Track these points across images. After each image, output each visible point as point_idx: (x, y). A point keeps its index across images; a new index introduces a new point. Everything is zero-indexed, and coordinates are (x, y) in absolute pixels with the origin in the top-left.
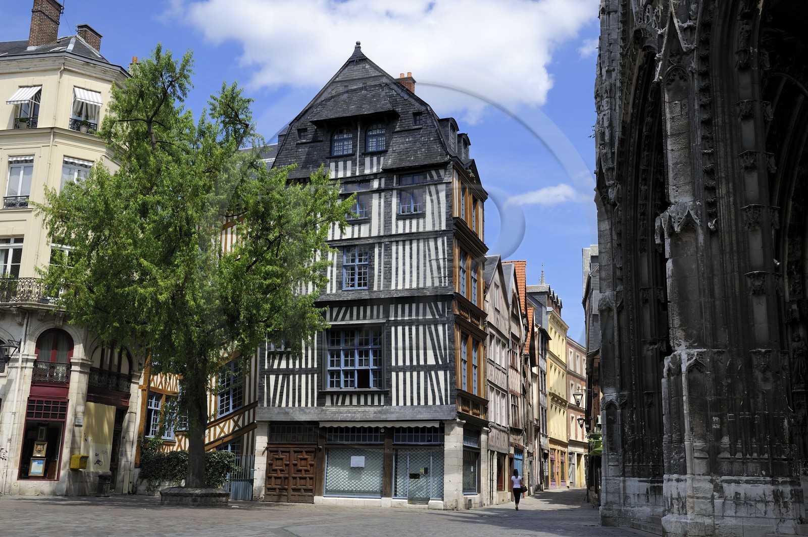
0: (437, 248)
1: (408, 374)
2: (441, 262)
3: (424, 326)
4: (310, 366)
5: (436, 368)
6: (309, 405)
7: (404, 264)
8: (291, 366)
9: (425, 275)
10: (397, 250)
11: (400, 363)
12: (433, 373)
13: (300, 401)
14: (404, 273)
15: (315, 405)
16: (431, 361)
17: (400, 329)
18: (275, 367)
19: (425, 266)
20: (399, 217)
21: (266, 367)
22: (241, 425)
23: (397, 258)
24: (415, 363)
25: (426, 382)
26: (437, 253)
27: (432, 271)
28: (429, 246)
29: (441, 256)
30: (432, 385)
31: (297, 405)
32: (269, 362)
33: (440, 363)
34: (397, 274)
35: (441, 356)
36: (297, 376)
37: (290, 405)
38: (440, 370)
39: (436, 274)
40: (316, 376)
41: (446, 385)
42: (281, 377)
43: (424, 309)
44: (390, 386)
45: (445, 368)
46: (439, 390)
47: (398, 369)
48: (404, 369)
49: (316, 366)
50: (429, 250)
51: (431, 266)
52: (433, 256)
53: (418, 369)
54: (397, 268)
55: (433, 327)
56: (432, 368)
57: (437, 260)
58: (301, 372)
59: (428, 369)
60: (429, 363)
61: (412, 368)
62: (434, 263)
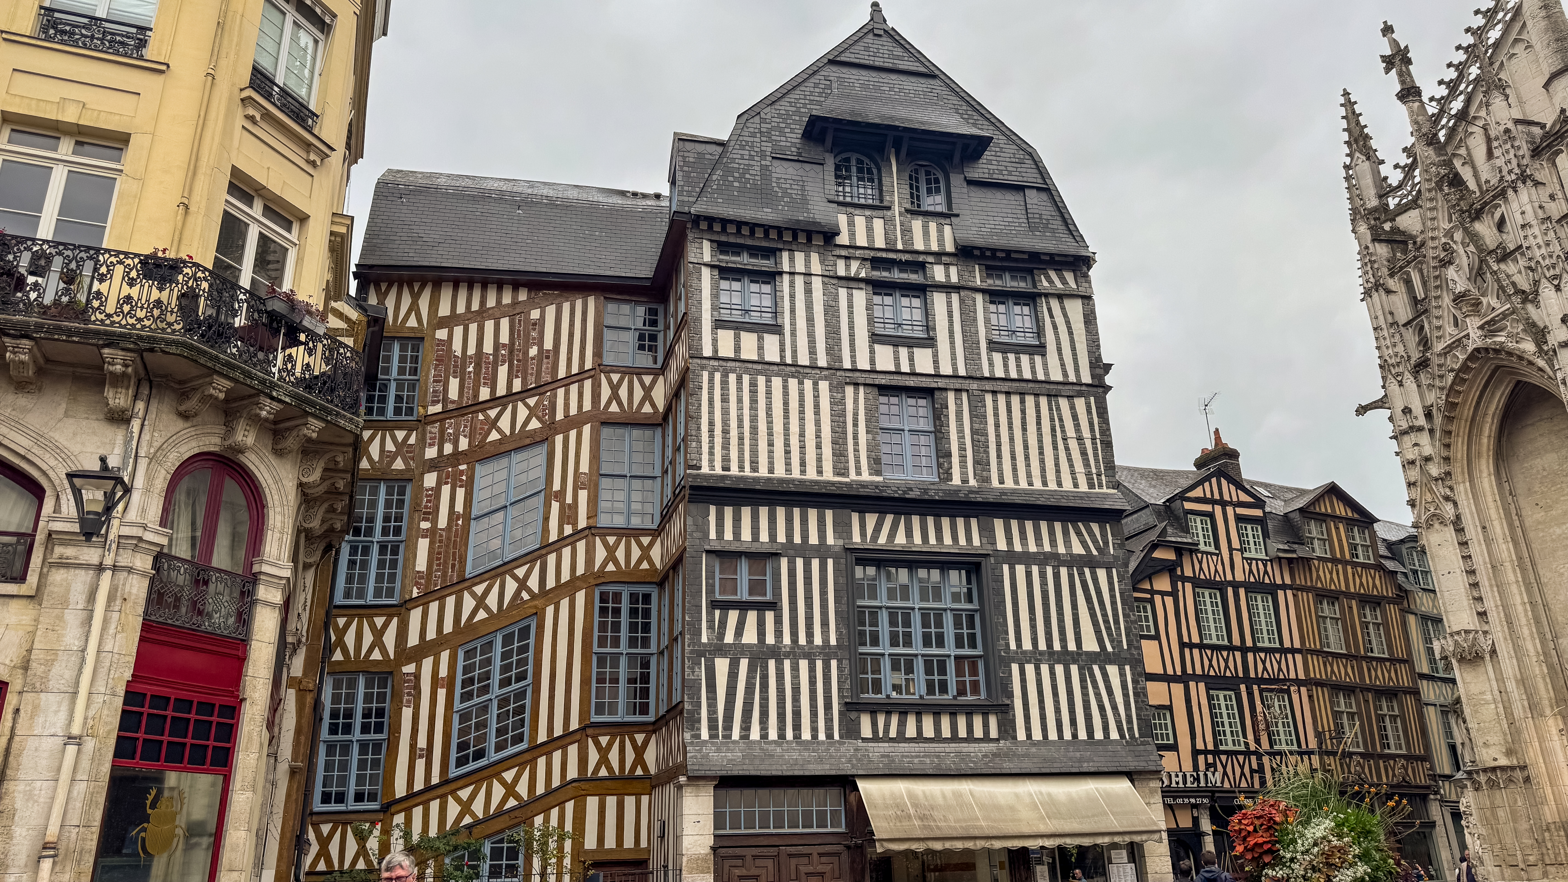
0: (1075, 417)
1: (1045, 669)
2: (1088, 444)
3: (1070, 567)
4: (818, 640)
5: (1102, 658)
6: (822, 736)
7: (1012, 439)
8: (770, 639)
9: (1057, 465)
10: (996, 409)
11: (1027, 645)
12: (1096, 668)
13: (797, 727)
14: (1013, 458)
15: (836, 736)
16: (1090, 645)
17: (1020, 569)
18: (729, 638)
19: (1055, 448)
20: (993, 346)
21: (704, 639)
22: (524, 794)
23: (997, 426)
24: (1057, 647)
25: (1084, 688)
26: (1077, 427)
27: (1070, 460)
28: (1058, 409)
29: (1086, 434)
30: (1098, 695)
31: (789, 735)
32: (711, 627)
33: (1109, 649)
34: (999, 456)
35: (1110, 635)
36: (787, 664)
37: (773, 735)
38: (1111, 663)
39: (1079, 467)
40: (834, 663)
41: (1126, 695)
42: (744, 664)
43: (1066, 533)
44: (1011, 695)
45: (1118, 659)
46: (1115, 708)
47: (1023, 658)
48: (1036, 657)
49: (833, 641)
50: (1061, 420)
51: (1067, 449)
52: (1071, 432)
53: (1066, 658)
54: (999, 445)
55: (1087, 571)
56: (1093, 658)
57: (1080, 439)
58: (795, 653)
59: (1085, 660)
60: (1086, 648)
61: (1053, 657)
62: (1073, 444)
